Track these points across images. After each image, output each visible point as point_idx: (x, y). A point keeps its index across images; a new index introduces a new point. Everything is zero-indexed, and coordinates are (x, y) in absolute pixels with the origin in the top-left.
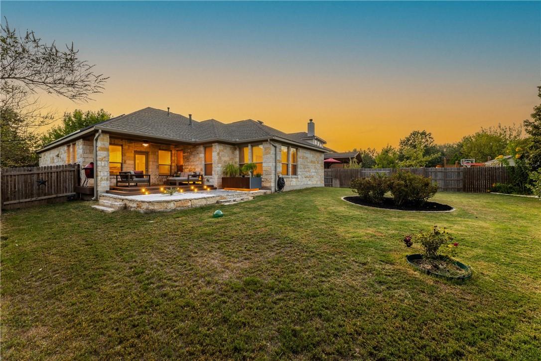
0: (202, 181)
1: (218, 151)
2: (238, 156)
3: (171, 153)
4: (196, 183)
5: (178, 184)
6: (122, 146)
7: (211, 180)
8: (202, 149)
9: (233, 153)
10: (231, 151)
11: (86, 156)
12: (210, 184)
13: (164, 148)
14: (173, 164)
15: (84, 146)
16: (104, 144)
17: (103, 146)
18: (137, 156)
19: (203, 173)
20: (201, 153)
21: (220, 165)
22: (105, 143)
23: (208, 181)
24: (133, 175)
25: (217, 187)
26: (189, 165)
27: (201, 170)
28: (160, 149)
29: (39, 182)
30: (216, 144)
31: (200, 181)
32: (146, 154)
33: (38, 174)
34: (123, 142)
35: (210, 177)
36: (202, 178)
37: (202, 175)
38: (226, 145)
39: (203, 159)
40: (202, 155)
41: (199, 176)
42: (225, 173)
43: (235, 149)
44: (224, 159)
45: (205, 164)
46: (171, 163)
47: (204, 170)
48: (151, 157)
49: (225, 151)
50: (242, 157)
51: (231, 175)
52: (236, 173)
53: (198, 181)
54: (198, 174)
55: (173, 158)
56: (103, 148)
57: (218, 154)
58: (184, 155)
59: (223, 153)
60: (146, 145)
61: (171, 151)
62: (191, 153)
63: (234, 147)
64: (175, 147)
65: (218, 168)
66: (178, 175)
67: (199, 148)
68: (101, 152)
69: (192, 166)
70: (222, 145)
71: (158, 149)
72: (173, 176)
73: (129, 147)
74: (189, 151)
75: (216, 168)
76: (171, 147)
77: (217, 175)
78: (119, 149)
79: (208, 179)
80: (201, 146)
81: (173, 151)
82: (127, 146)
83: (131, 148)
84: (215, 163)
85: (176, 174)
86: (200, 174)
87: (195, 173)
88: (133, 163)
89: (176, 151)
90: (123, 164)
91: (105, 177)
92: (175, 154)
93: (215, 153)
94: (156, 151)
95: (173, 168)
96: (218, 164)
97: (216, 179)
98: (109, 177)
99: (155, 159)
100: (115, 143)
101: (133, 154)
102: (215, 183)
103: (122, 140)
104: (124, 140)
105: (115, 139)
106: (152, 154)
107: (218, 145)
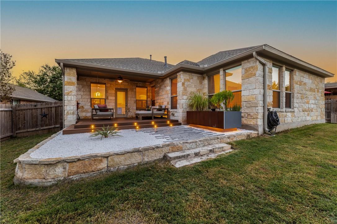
0: (167, 115)
1: (183, 81)
2: (207, 86)
3: (147, 90)
4: (163, 116)
7: (176, 115)
8: (168, 82)
9: (201, 83)
10: (198, 81)
12: (175, 118)
13: (141, 85)
14: (149, 99)
16: (70, 79)
17: (69, 81)
18: (118, 92)
19: (169, 106)
20: (167, 86)
21: (185, 97)
22: (71, 77)
23: (173, 115)
25: (181, 122)
26: (159, 99)
27: (168, 103)
28: (137, 87)
29: (42, 115)
30: (181, 72)
32: (125, 90)
33: (42, 108)
34: (105, 81)
35: (175, 110)
36: (168, 112)
37: (168, 109)
38: (193, 74)
39: (170, 92)
40: (169, 88)
41: (165, 109)
42: (190, 106)
43: (204, 78)
44: (190, 90)
45: (171, 97)
46: (147, 98)
47: (170, 103)
48: (130, 93)
49: (191, 81)
50: (211, 88)
51: (197, 108)
52: (203, 107)
53: (165, 115)
55: (149, 94)
56: (70, 82)
57: (183, 84)
58: (156, 90)
59: (189, 83)
60: (120, 81)
61: (147, 88)
62: (160, 88)
63: (201, 76)
64: (150, 84)
65: (183, 100)
66: (149, 109)
67: (166, 81)
68: (68, 86)
69: (161, 100)
70: (187, 73)
71: (136, 86)
72: (145, 109)
73: (111, 85)
74: (159, 85)
75: (180, 100)
76: (147, 83)
77: (183, 108)
78: (103, 87)
79: (174, 113)
80: (169, 78)
81: (148, 87)
82: (109, 84)
83: (112, 86)
84: (180, 95)
85: (148, 108)
86: (166, 108)
87: (159, 107)
88: (114, 99)
89: (151, 88)
90: (107, 100)
91: (72, 111)
92: (150, 90)
93: (180, 83)
94: (133, 88)
95: (149, 103)
96: (183, 95)
97: (181, 113)
98: (75, 111)
99: (132, 95)
100: (99, 82)
101: (114, 91)
102: (180, 118)
103: (105, 79)
104: (107, 79)
105: (99, 79)
106: (130, 90)
107: (183, 73)
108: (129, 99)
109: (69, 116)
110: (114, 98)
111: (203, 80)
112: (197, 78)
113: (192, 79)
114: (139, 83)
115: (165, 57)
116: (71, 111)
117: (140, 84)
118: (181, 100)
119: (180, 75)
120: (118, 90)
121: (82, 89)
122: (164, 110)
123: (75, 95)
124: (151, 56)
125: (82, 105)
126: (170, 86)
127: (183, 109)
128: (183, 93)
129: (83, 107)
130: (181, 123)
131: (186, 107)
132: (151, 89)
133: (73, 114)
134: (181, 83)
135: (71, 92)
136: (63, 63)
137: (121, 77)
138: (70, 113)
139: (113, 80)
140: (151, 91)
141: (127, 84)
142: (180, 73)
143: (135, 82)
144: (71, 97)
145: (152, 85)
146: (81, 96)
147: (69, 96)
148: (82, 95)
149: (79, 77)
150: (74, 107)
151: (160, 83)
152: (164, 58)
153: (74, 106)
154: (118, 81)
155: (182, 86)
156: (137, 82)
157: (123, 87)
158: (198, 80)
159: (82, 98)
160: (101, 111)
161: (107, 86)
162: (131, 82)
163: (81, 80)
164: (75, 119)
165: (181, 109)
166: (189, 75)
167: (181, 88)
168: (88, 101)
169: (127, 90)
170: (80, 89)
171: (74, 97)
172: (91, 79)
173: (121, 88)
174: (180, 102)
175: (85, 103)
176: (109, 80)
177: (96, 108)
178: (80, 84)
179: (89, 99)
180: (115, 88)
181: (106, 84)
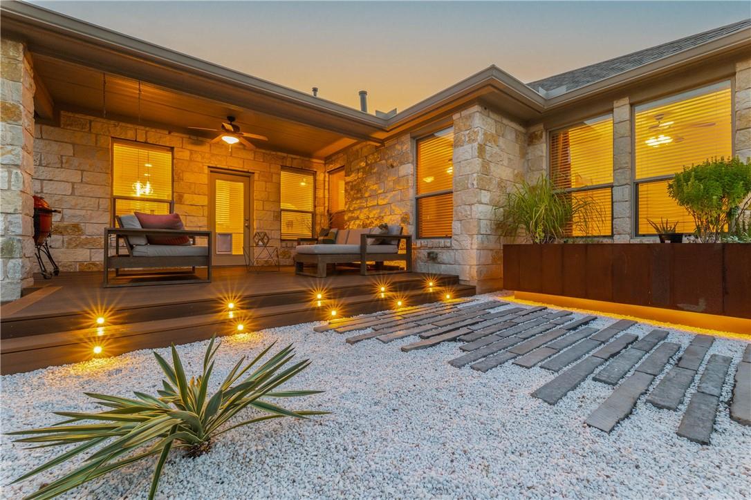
0: (408, 257)
1: (480, 139)
2: (545, 164)
3: (315, 180)
5: (322, 267)
6: (172, 149)
7: (444, 256)
8: (406, 146)
9: (525, 153)
10: (517, 147)
11: (44, 173)
12: (444, 269)
13: (295, 164)
14: (320, 209)
15: (42, 143)
18: (218, 182)
19: (410, 230)
20: (402, 163)
21: (485, 197)
23: (432, 257)
24: (136, 233)
25: (473, 283)
26: (361, 208)
27: (404, 220)
28: (284, 168)
30: (476, 108)
31: (401, 257)
32: (245, 177)
34: (174, 139)
35: (441, 242)
36: (409, 248)
37: (408, 238)
38: (505, 121)
39: (413, 182)
40: (408, 169)
41: (398, 238)
42: (503, 227)
43: (531, 139)
44: (497, 172)
45: (417, 200)
46: (315, 206)
47: (412, 219)
48: (259, 186)
49: (501, 141)
50: (559, 169)
53: (396, 256)
54: (395, 232)
55: (320, 194)
57: (481, 149)
58: (348, 179)
59: (496, 148)
60: (231, 140)
61: (314, 174)
62: (368, 171)
63: (521, 129)
64: (325, 164)
65: (481, 208)
66: (330, 237)
67: (398, 146)
69: (370, 212)
70: (491, 115)
71: (279, 167)
72: (317, 240)
73: (195, 156)
74: (363, 164)
75: (468, 208)
76: (314, 160)
77: (479, 233)
78: (163, 161)
79: (435, 251)
80: (409, 135)
81: (318, 173)
82: (187, 153)
83: (199, 159)
84: (468, 188)
85: (327, 235)
87: (384, 231)
88: (206, 203)
89: (327, 175)
90: (176, 206)
93: (467, 147)
94: (272, 171)
95: (319, 219)
96: (481, 189)
97: (475, 251)
98: (19, 240)
99: (269, 192)
100: (149, 141)
101: (206, 176)
102: (468, 267)
103: (170, 133)
104: (176, 134)
105: (147, 129)
106: (261, 178)
107: (481, 112)
108: (257, 205)
110: (203, 201)
111: (529, 145)
112: (514, 135)
113: (503, 136)
114: (290, 155)
115: (363, 94)
117: (292, 160)
118: (471, 205)
119: (470, 117)
120: (217, 172)
121: (76, 162)
122: (396, 242)
123: (17, 166)
124: (315, 89)
125: (75, 221)
126: (412, 163)
127: (480, 237)
128: (480, 179)
129: (76, 227)
130: (474, 288)
132: (327, 179)
133: (6, 251)
134: (476, 145)
139: (200, 138)
140: (327, 184)
141: (250, 156)
142: (465, 113)
143: (279, 153)
145: (332, 167)
146: (69, 186)
148: (73, 184)
149: (62, 112)
150: (11, 223)
151: (366, 157)
152: (359, 98)
153: (9, 217)
154: (224, 138)
155: (478, 157)
156: (285, 155)
157: (236, 164)
158: (517, 143)
159: (73, 194)
160: (151, 241)
161: (176, 155)
162: (264, 151)
163: (68, 125)
164: (18, 276)
165: (475, 236)
166: (496, 121)
167: (478, 162)
168: (99, 205)
169: (249, 177)
170: (64, 161)
171: (13, 176)
172: (115, 126)
173: (230, 168)
174: (469, 213)
175: (89, 212)
176: (188, 136)
177: (127, 227)
178: (66, 140)
179: (109, 200)
180: (209, 167)
181: (175, 149)
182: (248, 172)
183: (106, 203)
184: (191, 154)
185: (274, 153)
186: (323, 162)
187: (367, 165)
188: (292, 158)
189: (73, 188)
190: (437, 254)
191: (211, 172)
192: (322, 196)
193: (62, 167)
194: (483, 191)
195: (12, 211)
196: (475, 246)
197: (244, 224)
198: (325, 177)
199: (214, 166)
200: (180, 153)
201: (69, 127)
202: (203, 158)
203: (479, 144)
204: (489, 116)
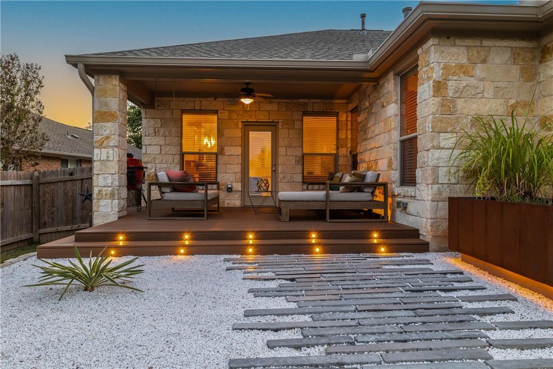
0: (385, 205)
1: (437, 74)
3: (338, 121)
6: (217, 112)
9: (530, 75)
13: (317, 108)
14: (343, 151)
16: (106, 105)
17: (103, 109)
18: (252, 134)
19: (395, 175)
20: (389, 103)
25: (428, 238)
27: (390, 164)
28: (306, 113)
29: (83, 195)
30: (431, 42)
32: (274, 127)
33: (82, 180)
35: (409, 190)
40: (393, 109)
41: (374, 185)
45: (402, 142)
46: (338, 148)
47: (396, 164)
49: (479, 70)
51: (496, 185)
55: (342, 135)
56: (104, 114)
57: (439, 87)
59: (465, 81)
60: (247, 101)
61: (337, 115)
63: (531, 45)
64: (348, 103)
65: (437, 153)
67: (386, 85)
68: (101, 124)
69: (371, 154)
70: (458, 42)
71: (301, 113)
73: (232, 115)
74: (367, 104)
75: (426, 153)
76: (337, 101)
77: (435, 182)
78: (212, 122)
79: (405, 200)
80: (392, 73)
81: (340, 113)
82: (227, 113)
83: (235, 117)
84: (426, 132)
85: (333, 179)
86: (380, 181)
87: (356, 178)
88: (240, 153)
89: (350, 114)
90: (220, 157)
91: (111, 188)
92: (347, 121)
93: (427, 85)
94: (294, 118)
95: (342, 161)
96: (439, 132)
97: (430, 202)
98: (117, 189)
99: (291, 138)
100: (202, 109)
101: (240, 130)
102: (425, 220)
103: (215, 99)
104: (220, 99)
105: (201, 99)
106: (285, 126)
107: (439, 44)
108: (282, 151)
109: (103, 202)
110: (238, 151)
111: (541, 62)
112: (507, 55)
113: (484, 61)
114: (312, 101)
115: (407, 11)
116: (106, 188)
117: (316, 104)
118: (428, 150)
119: (427, 52)
120: (249, 126)
121: (162, 130)
123: (116, 146)
124: (363, 16)
126: (395, 102)
127: (436, 186)
128: (436, 122)
130: (427, 244)
131: (453, 181)
132: (349, 119)
133: (112, 195)
134: (431, 82)
135: (107, 138)
136: (85, 65)
137: (250, 87)
138: (104, 193)
140: (349, 124)
142: (425, 46)
143: (300, 100)
144: (108, 153)
145: (351, 107)
146: (159, 147)
147: (103, 150)
148: (161, 146)
149: (156, 99)
150: (114, 179)
151: (369, 96)
153: (114, 176)
154: (243, 100)
155: (434, 96)
156: (306, 101)
158: (515, 63)
159: (160, 153)
160: (175, 189)
161: (221, 117)
162: (286, 101)
163: (159, 106)
164: (117, 210)
165: (430, 186)
166: (468, 47)
167: (432, 103)
168: (174, 160)
169: (276, 126)
170: (156, 131)
171: (115, 152)
172: (183, 101)
173: (258, 121)
174: (426, 160)
175: (169, 165)
176: (227, 99)
177: (160, 180)
178: (157, 117)
179: (179, 155)
180: (242, 122)
181: (219, 112)
182: (273, 122)
183: (177, 158)
184: (230, 113)
185: (296, 101)
186: (345, 101)
187: (370, 104)
188: (313, 103)
189: (161, 149)
190: (407, 204)
191: (245, 125)
192: (344, 137)
193: (155, 136)
194: (442, 135)
195: (114, 173)
196: (430, 198)
197: (272, 169)
198: (347, 116)
199: (246, 120)
200: (223, 114)
201: (159, 108)
202: (238, 115)
203: (434, 81)
204: (455, 45)
